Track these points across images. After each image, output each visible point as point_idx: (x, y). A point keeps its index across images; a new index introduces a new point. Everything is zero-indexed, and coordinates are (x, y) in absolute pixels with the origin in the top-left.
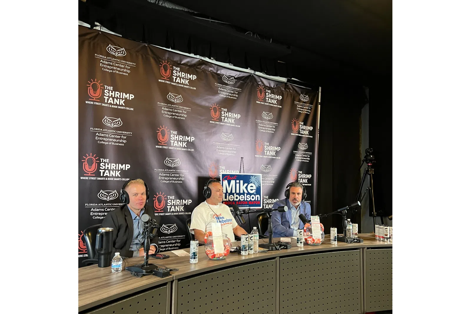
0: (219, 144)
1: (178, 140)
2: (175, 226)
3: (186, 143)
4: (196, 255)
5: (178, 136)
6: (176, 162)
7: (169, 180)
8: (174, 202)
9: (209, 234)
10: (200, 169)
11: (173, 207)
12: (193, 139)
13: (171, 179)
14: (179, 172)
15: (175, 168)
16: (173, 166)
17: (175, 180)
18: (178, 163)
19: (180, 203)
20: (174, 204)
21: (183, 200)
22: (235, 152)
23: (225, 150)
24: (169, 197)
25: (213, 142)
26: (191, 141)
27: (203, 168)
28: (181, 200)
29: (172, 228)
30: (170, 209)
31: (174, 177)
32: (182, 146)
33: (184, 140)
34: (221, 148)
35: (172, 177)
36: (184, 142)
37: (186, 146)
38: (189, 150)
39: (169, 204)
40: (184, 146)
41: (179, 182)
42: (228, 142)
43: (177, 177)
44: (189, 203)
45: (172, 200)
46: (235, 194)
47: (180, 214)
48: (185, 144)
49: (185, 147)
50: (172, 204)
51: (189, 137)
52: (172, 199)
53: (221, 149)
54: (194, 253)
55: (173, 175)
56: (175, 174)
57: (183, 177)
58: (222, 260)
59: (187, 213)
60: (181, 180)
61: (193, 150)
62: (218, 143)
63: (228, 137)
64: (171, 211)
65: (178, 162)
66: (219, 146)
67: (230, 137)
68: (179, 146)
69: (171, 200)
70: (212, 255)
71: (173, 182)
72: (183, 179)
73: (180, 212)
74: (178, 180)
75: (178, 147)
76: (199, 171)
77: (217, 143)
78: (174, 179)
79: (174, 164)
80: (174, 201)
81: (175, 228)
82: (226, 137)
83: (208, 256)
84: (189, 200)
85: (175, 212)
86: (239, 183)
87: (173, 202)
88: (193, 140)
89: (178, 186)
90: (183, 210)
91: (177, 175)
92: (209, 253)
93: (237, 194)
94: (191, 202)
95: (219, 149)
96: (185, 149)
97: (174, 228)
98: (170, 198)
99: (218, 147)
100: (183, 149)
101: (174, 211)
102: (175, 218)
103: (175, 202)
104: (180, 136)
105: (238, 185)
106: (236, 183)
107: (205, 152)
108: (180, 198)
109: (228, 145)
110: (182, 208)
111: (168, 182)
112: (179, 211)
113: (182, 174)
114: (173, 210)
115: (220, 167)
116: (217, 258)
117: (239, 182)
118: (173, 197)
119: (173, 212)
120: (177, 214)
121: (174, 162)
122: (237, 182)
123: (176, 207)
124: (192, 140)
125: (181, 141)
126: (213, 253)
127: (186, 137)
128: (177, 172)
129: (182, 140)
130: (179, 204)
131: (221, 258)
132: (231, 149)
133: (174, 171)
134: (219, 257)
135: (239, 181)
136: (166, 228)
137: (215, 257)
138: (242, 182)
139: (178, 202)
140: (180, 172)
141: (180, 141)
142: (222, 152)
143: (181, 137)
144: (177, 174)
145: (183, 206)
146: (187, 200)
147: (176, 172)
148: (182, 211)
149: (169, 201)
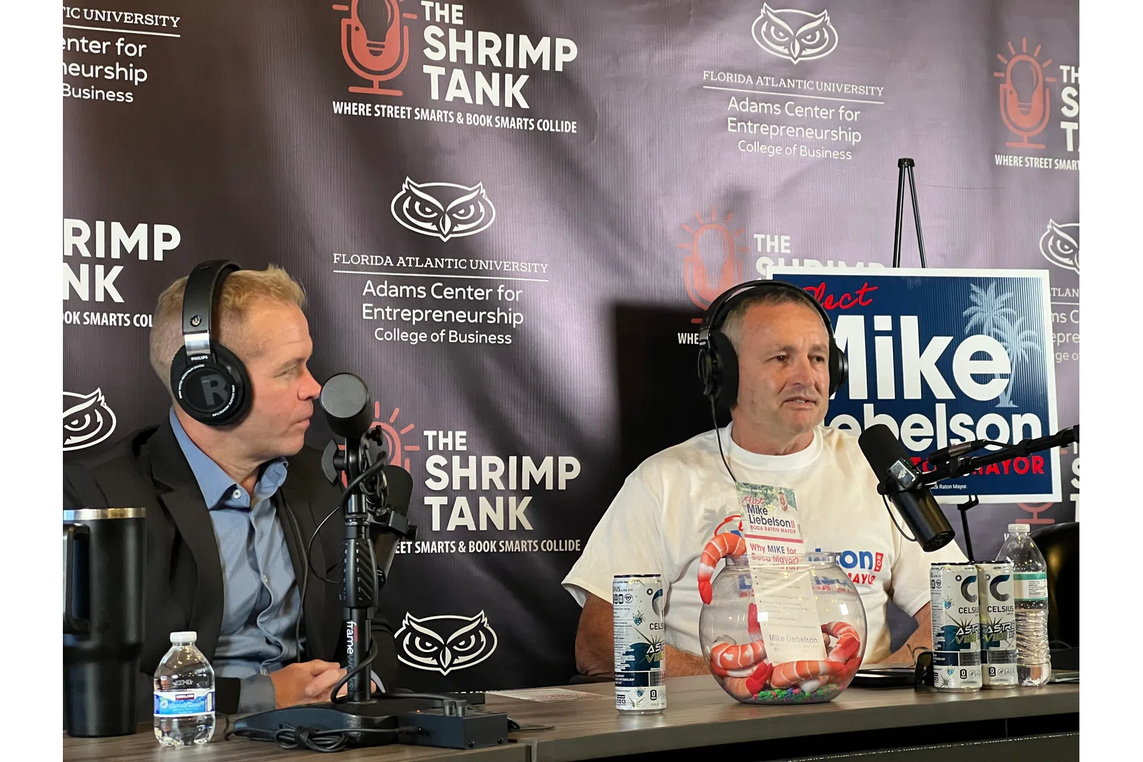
0: (742, 86)
1: (469, 60)
2: (481, 626)
3: (523, 79)
4: (657, 665)
5: (469, 34)
6: (465, 206)
7: (430, 326)
8: (464, 472)
9: (723, 545)
10: (621, 251)
11: (461, 502)
12: (565, 52)
13: (438, 315)
14: (484, 272)
15: (460, 247)
16: (447, 231)
17: (464, 328)
18: (477, 215)
19: (505, 477)
20: (465, 480)
21: (527, 460)
22: (854, 138)
23: (780, 121)
24: (430, 434)
25: (701, 69)
26: (559, 68)
27: (645, 243)
28: (513, 460)
29: (466, 637)
30: (446, 511)
31: (456, 305)
32: (496, 102)
33: (510, 64)
34: (755, 109)
35: (444, 305)
36: (509, 77)
37: (524, 104)
38: (547, 125)
39: (438, 479)
40: (509, 103)
41: (491, 339)
42: (805, 71)
43: (474, 306)
44: (564, 476)
45: (456, 460)
46: (869, 409)
47: (509, 546)
48: (514, 90)
49: (516, 111)
50: (457, 486)
51: (545, 42)
52: (455, 452)
53: (757, 119)
54: (640, 649)
55: (448, 293)
56: (464, 284)
57: (518, 306)
58: (815, 700)
59: (551, 545)
60: (502, 328)
61: (570, 127)
62: (738, 79)
63: (803, 35)
64: (451, 527)
65: (477, 208)
66: (740, 98)
67: (812, 32)
68: (480, 101)
69: (448, 454)
70: (749, 672)
71: (454, 336)
72: (515, 320)
73: (506, 534)
74: (484, 327)
75: (474, 109)
76: (617, 267)
77: (729, 78)
78: (460, 316)
79: (455, 222)
80: (464, 464)
81: (483, 638)
82: (787, 33)
83: (728, 681)
84: (564, 461)
85: (478, 535)
86: (896, 333)
87: (458, 472)
88: (571, 57)
89: (490, 364)
90: (528, 526)
91: (480, 294)
92: (729, 657)
93: (881, 407)
94: (574, 474)
95: (742, 118)
96: (519, 123)
97: (478, 638)
98: (442, 440)
99: (733, 105)
100: (504, 122)
101: (472, 527)
102: (478, 573)
103: (471, 472)
104: (484, 36)
105: (884, 346)
106: (871, 334)
107: (651, 141)
108: (507, 445)
109: (806, 85)
110: (519, 510)
111: (423, 336)
112: (500, 527)
113: (508, 285)
114: (461, 522)
115: (759, 237)
116: (783, 687)
117: (890, 328)
118: (458, 439)
119: (462, 533)
120: (493, 548)
121: (456, 209)
122: (877, 328)
123: (483, 501)
124: (561, 58)
125: (488, 70)
126: (760, 658)
127: (524, 39)
128: (477, 272)
129: (497, 63)
130: (500, 486)
131: (808, 686)
132: (825, 114)
133: (458, 264)
134: (796, 686)
135: (889, 318)
136: (425, 638)
137: (767, 687)
138: (910, 324)
139: (491, 468)
140: (499, 273)
141: (481, 68)
142: (763, 140)
143: (488, 44)
144: (476, 284)
145: (527, 500)
146: (548, 461)
147: (469, 271)
148: (520, 533)
149: (437, 465)
